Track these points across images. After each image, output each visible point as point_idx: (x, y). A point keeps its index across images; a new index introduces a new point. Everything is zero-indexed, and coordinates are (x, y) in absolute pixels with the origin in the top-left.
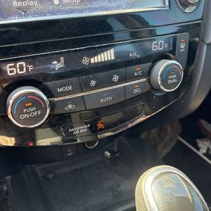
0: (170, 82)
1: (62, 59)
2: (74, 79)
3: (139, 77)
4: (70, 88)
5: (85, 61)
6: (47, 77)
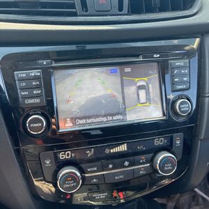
0: (166, 168)
1: (93, 150)
2: (99, 163)
3: (143, 163)
4: (96, 169)
5: (107, 151)
6: (83, 161)
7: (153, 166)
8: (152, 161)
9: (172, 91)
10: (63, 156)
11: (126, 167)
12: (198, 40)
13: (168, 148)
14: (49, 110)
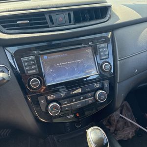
1: (64, 93)
2: (67, 99)
3: (90, 97)
4: (67, 102)
5: (71, 93)
6: (60, 99)
7: (95, 98)
8: (94, 96)
9: (101, 60)
10: (49, 98)
11: (81, 100)
12: (110, 33)
13: (102, 88)
14: (40, 75)
